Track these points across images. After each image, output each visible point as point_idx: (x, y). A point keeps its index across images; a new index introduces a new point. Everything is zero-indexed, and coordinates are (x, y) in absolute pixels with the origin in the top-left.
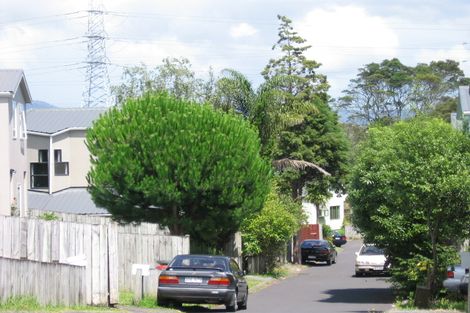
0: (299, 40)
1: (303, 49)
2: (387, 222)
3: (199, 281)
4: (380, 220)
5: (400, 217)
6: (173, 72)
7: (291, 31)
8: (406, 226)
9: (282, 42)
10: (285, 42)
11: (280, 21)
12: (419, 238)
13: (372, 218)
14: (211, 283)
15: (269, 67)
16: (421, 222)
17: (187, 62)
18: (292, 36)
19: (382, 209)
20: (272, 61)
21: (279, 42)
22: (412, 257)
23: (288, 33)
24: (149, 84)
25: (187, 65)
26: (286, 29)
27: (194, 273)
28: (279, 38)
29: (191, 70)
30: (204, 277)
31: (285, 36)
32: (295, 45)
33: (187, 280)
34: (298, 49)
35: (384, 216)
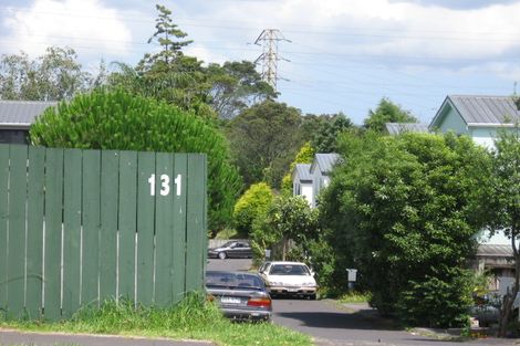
0: (180, 35)
1: (182, 45)
2: (402, 242)
3: (237, 301)
4: (395, 239)
5: (418, 236)
6: (57, 63)
7: (171, 24)
8: (423, 246)
9: (159, 35)
10: (163, 35)
11: (159, 12)
12: (436, 260)
13: (386, 236)
14: (250, 303)
15: (143, 62)
16: (439, 242)
17: (73, 52)
18: (170, 29)
19: (398, 227)
20: (147, 56)
21: (155, 35)
22: (428, 280)
23: (166, 25)
24: (32, 75)
25: (73, 56)
26: (166, 20)
27: (233, 292)
28: (157, 30)
29: (76, 62)
30: (242, 297)
31: (164, 28)
32: (174, 39)
33: (224, 301)
34: (177, 44)
35: (399, 235)
